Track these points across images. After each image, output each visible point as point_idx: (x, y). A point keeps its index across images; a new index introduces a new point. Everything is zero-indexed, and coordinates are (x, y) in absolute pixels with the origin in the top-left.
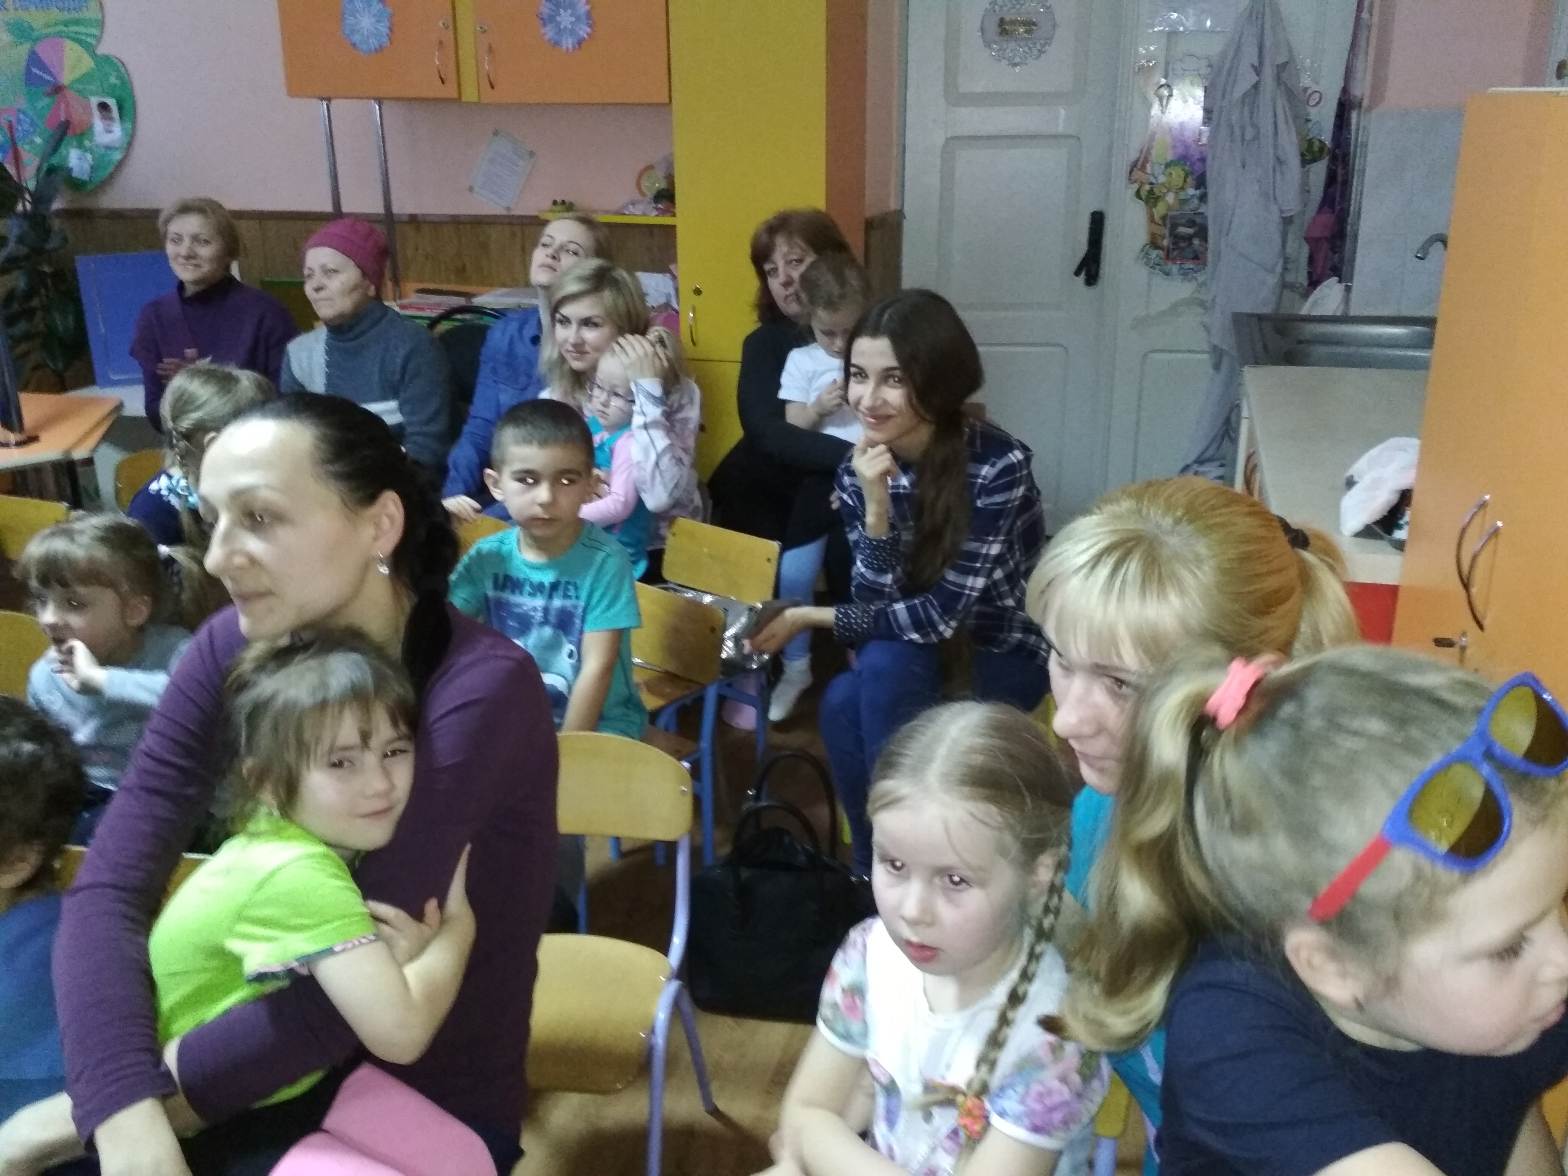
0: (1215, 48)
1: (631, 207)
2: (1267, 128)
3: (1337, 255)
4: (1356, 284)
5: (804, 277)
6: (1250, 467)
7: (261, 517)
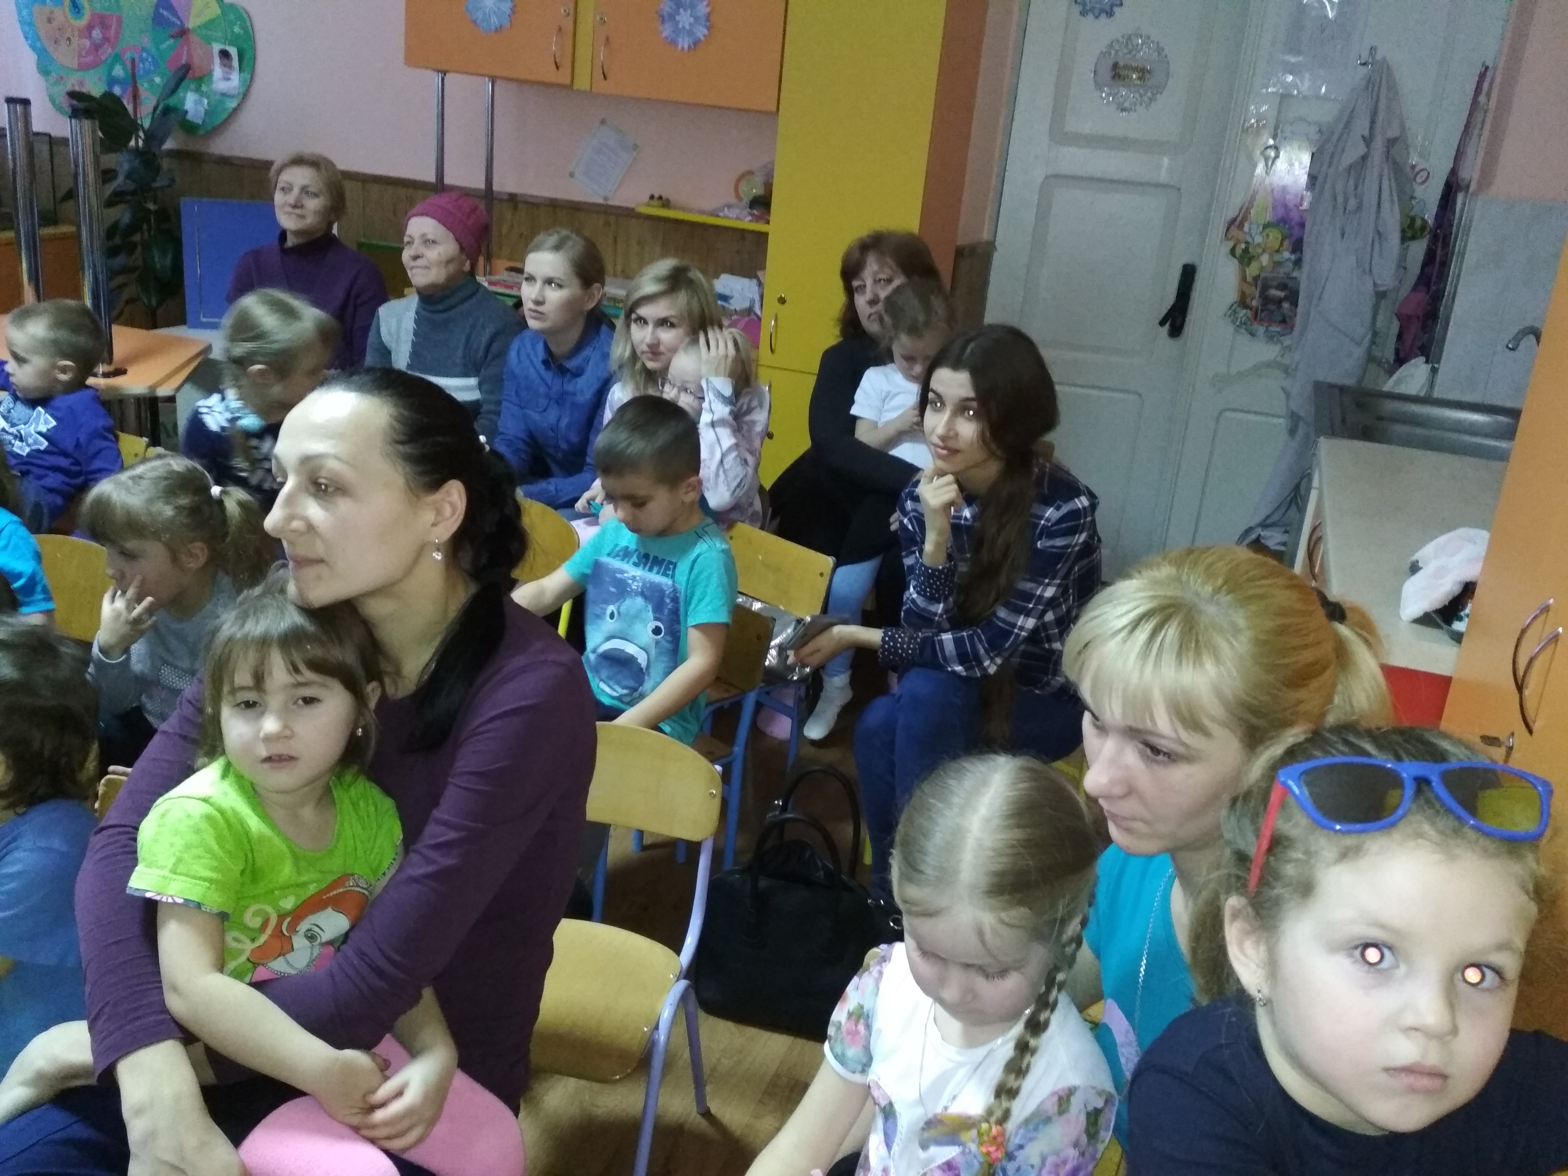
0: (1326, 114)
1: (726, 209)
2: (1370, 198)
3: (1427, 335)
4: (1445, 366)
5: (888, 299)
6: (1314, 538)
7: (326, 486)
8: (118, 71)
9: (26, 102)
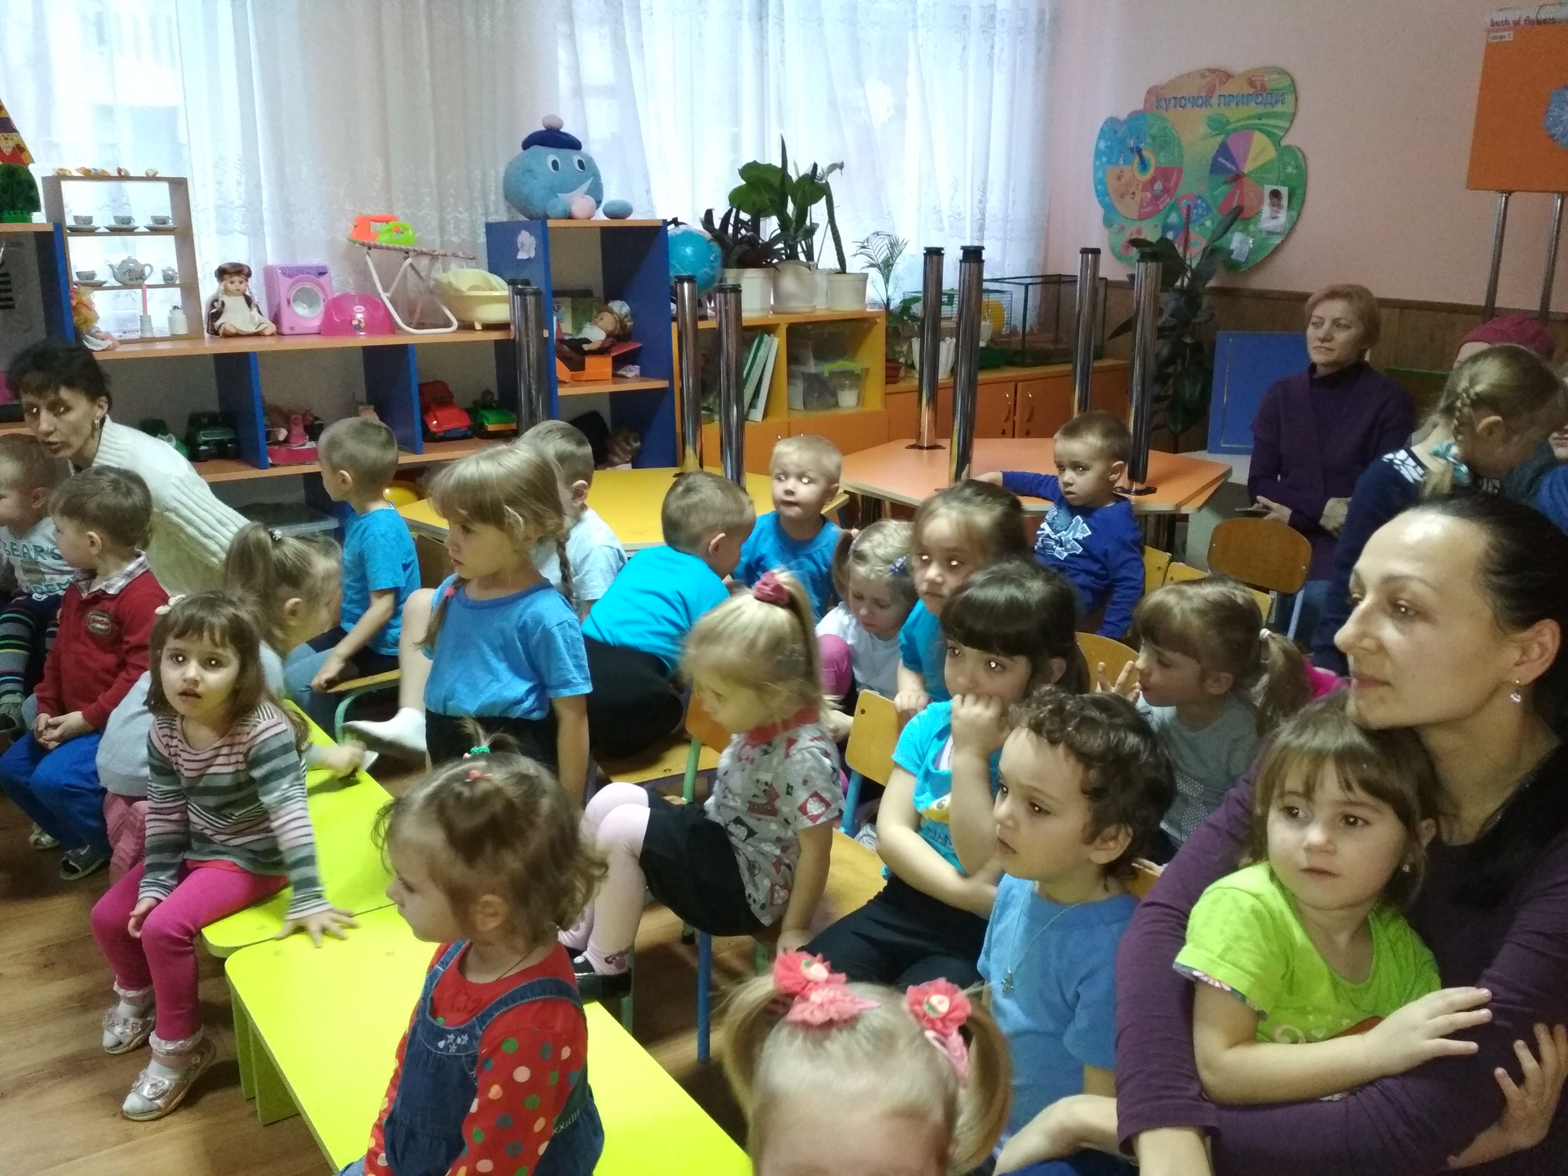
7: (1406, 608)
8: (1174, 218)
9: (1096, 252)
